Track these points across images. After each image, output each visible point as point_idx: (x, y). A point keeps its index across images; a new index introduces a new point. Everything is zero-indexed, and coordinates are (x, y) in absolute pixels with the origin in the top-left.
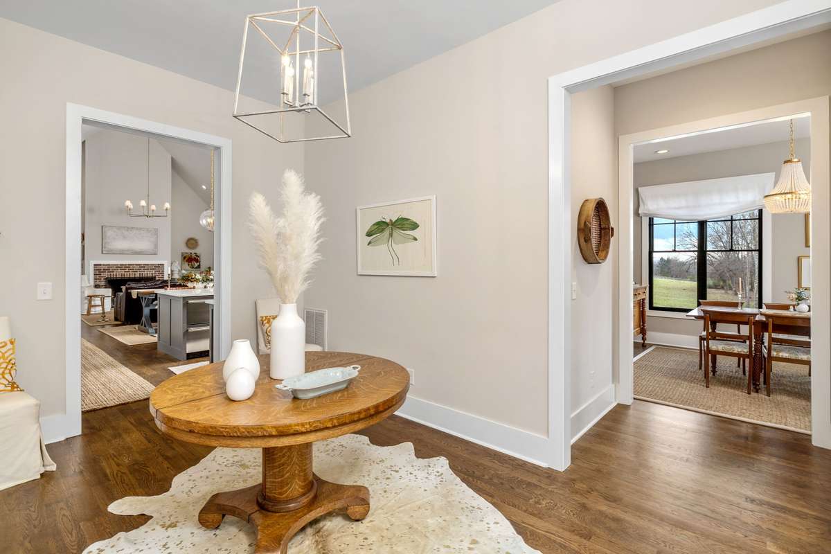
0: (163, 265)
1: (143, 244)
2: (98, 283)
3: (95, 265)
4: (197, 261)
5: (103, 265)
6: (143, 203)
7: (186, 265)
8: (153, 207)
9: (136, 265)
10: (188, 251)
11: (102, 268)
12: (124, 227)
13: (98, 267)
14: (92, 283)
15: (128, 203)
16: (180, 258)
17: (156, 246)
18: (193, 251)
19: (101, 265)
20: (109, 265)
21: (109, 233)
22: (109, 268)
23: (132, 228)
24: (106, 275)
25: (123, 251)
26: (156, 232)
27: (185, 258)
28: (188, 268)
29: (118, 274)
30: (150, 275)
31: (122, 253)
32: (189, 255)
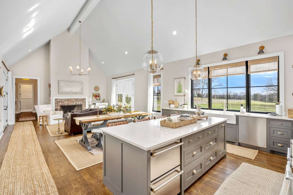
0: (85, 99)
1: (77, 89)
2: (57, 108)
3: (55, 99)
4: (99, 97)
5: (59, 99)
6: (78, 67)
7: (94, 99)
8: (82, 71)
9: (74, 99)
10: (95, 92)
11: (59, 100)
12: (68, 81)
13: (57, 100)
14: (54, 108)
15: (71, 68)
16: (92, 95)
17: (82, 90)
18: (97, 92)
19: (58, 99)
20: (62, 99)
21: (62, 84)
22: (61, 100)
23: (72, 81)
24: (60, 104)
25: (68, 92)
26: (82, 83)
27: (94, 95)
28: (95, 100)
29: (66, 103)
30: (80, 104)
31: (67, 93)
32: (95, 94)
